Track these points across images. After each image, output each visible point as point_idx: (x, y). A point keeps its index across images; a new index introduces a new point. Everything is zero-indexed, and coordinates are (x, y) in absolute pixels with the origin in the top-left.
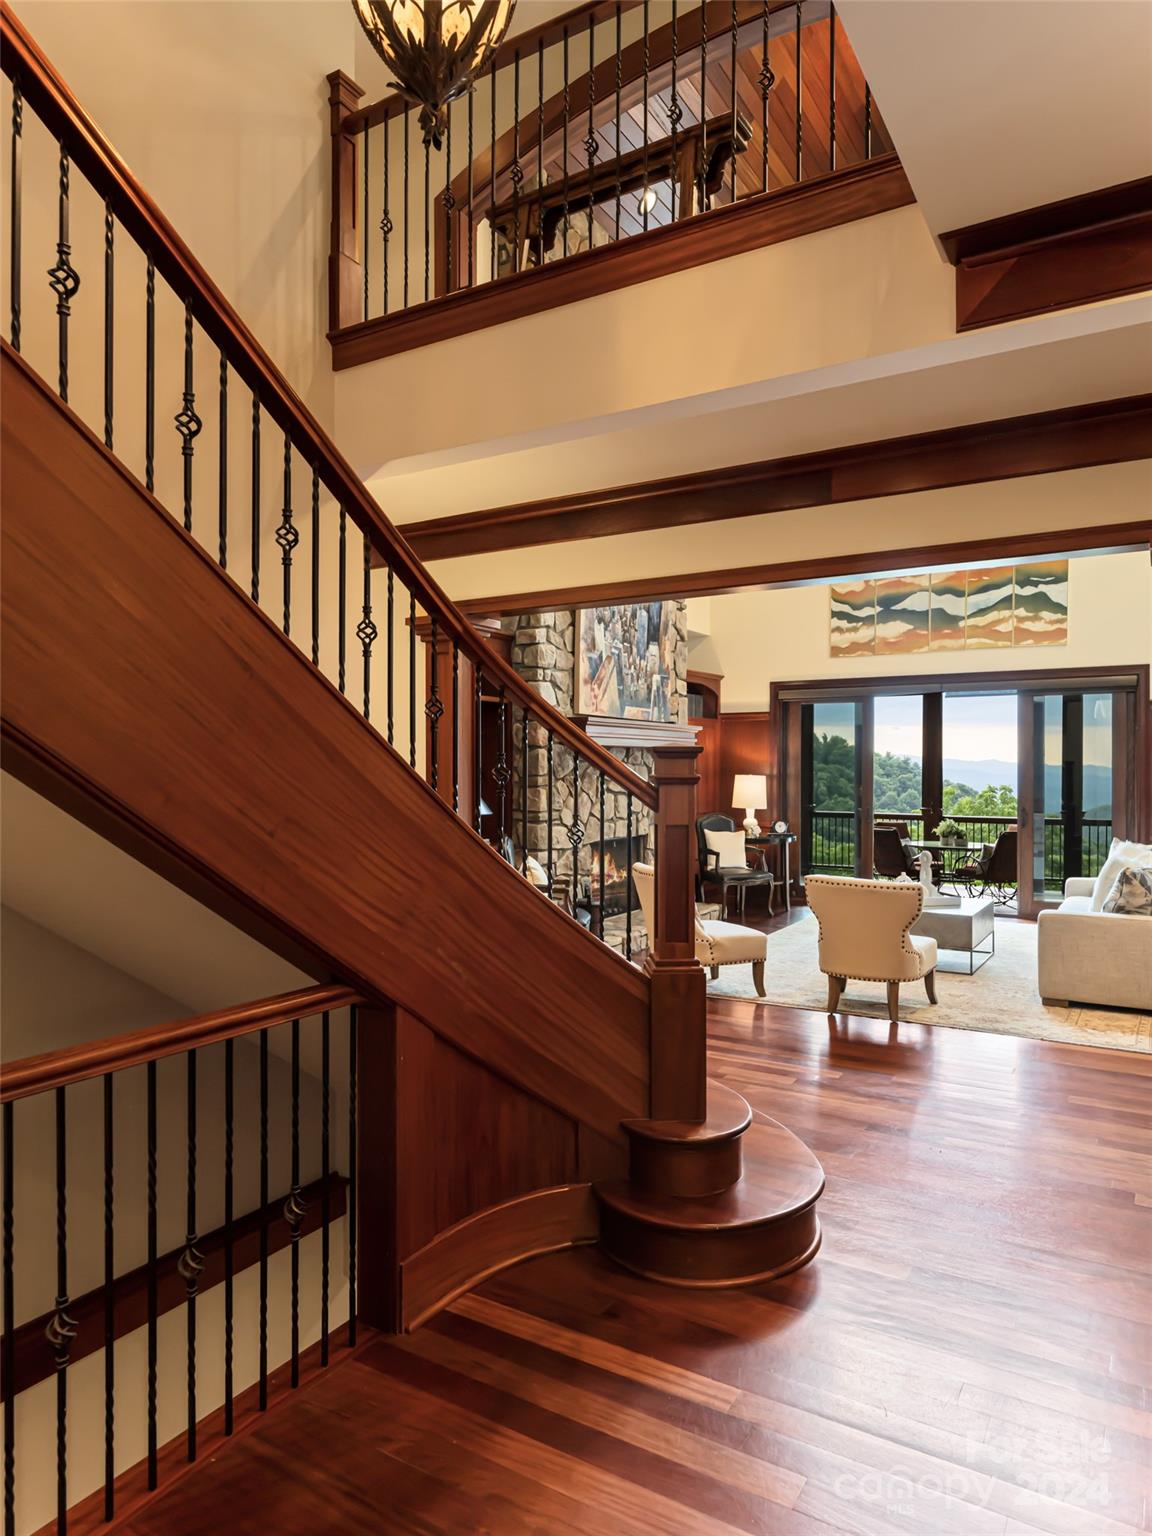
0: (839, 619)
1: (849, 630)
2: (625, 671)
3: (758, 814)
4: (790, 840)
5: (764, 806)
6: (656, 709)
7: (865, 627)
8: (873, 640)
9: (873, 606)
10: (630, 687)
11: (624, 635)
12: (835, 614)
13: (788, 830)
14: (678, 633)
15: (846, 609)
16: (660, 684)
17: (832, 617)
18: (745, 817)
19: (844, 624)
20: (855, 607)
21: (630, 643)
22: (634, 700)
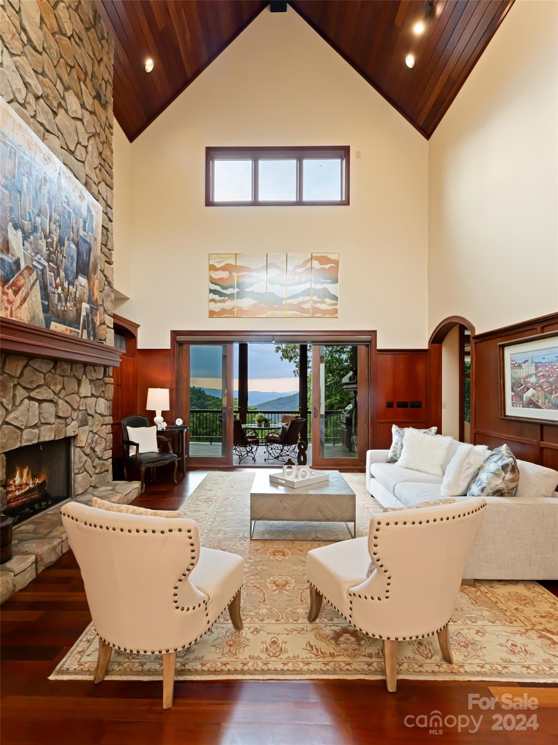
0: (214, 294)
1: (220, 301)
2: (50, 288)
3: (164, 414)
4: (185, 430)
5: (167, 408)
6: (85, 331)
7: (230, 300)
8: (234, 308)
9: (234, 288)
10: (57, 305)
11: (49, 255)
12: (211, 291)
13: (184, 423)
14: (106, 280)
15: (218, 288)
16: (89, 311)
17: (210, 293)
18: (155, 416)
19: (217, 297)
20: (224, 288)
21: (56, 264)
22: (62, 320)
